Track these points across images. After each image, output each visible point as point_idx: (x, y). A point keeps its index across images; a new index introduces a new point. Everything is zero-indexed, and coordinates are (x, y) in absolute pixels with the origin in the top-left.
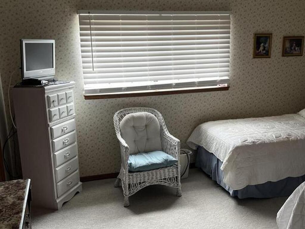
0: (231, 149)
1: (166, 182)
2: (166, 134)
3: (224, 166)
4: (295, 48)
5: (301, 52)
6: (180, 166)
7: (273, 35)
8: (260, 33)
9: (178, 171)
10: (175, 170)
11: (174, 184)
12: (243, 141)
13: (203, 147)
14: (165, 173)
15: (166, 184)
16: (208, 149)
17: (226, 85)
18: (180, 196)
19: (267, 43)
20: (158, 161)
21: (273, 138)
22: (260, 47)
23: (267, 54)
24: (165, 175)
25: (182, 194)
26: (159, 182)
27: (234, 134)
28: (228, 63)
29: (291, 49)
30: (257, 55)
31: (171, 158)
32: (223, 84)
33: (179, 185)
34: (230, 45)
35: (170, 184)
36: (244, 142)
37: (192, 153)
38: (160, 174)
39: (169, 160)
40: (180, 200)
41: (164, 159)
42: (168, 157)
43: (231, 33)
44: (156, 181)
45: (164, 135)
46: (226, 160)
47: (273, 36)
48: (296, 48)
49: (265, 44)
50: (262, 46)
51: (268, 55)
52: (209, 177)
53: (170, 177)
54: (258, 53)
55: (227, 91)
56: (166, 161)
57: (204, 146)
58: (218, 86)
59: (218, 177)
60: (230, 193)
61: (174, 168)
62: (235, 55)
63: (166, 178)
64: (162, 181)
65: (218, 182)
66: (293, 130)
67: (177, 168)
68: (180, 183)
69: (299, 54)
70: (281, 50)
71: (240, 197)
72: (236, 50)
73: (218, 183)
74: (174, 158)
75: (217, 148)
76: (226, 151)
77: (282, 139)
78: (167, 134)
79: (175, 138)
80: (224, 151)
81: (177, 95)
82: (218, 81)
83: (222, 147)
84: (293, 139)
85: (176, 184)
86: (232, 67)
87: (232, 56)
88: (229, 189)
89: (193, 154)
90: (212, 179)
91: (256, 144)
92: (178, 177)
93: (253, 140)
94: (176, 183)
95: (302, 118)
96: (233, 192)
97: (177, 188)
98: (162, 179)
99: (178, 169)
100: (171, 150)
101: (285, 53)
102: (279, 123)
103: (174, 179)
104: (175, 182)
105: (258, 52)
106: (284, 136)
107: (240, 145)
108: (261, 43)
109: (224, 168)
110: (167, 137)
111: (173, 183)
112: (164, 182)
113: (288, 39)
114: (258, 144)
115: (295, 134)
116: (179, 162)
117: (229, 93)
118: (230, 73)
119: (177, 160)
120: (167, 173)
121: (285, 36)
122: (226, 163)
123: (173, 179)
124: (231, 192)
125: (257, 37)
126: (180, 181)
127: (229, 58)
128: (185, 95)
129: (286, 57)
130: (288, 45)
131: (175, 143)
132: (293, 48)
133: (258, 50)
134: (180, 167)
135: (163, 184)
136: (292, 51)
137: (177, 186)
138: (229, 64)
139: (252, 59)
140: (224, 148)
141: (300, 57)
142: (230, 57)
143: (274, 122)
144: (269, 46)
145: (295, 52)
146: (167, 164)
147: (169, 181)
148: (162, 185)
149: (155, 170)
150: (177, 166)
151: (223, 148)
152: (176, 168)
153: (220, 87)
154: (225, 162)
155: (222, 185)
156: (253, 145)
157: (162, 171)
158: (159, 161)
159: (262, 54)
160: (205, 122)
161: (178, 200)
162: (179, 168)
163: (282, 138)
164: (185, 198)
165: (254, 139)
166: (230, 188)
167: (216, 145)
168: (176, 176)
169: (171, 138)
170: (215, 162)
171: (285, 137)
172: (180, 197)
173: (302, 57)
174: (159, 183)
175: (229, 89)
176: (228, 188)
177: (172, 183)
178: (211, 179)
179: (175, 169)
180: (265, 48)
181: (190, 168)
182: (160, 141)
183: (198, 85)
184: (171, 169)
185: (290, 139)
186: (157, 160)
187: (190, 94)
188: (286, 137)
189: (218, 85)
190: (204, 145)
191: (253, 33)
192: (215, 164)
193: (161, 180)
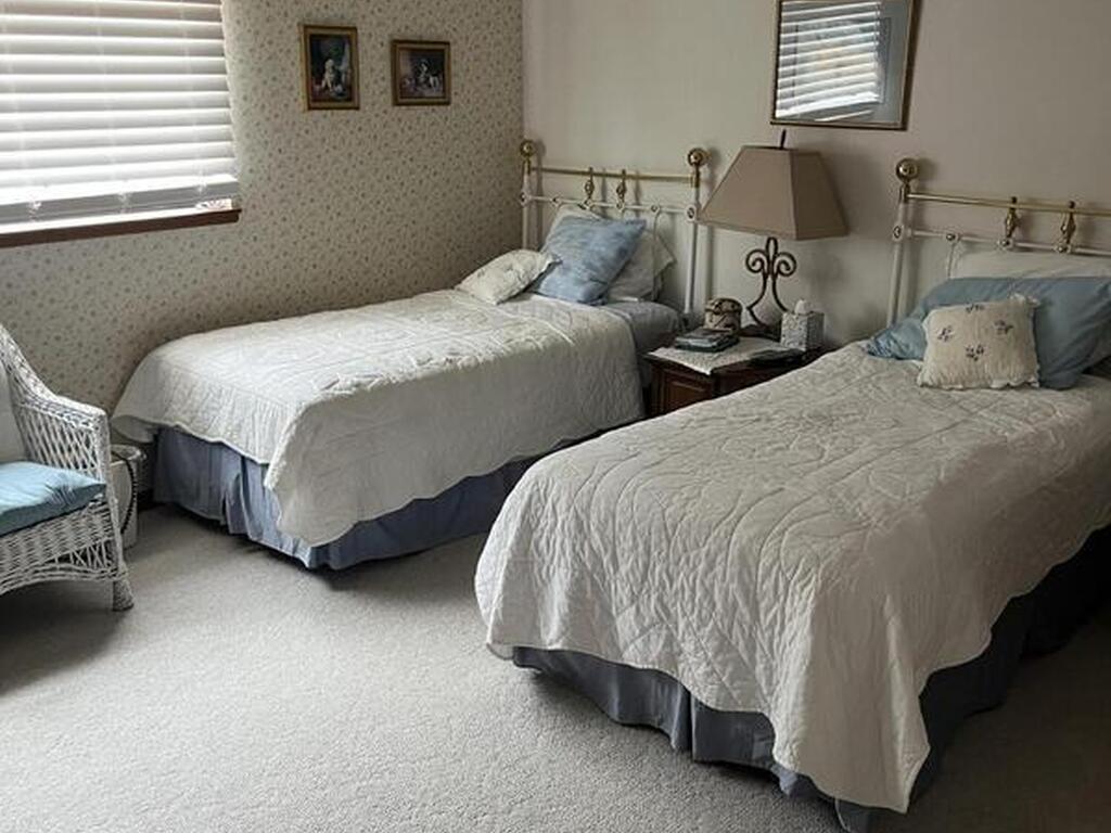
0: (291, 417)
1: (70, 570)
2: (35, 397)
3: (276, 473)
4: (428, 79)
5: (444, 91)
6: (116, 501)
7: (359, 31)
8: (320, 24)
9: (109, 521)
10: (97, 519)
11: (100, 570)
12: (327, 385)
13: (177, 426)
14: (64, 536)
15: (73, 576)
16: (201, 430)
17: (227, 204)
18: (130, 607)
19: (344, 59)
20: (29, 497)
21: (412, 367)
22: (324, 71)
23: (347, 97)
24: (63, 543)
25: (134, 600)
26: (43, 574)
27: (288, 368)
28: (225, 127)
29: (417, 83)
30: (318, 99)
31: (76, 479)
32: (218, 202)
33: (121, 571)
34: (227, 61)
35: (86, 572)
36: (328, 388)
37: (142, 456)
38: (45, 542)
39: (70, 489)
40: (132, 620)
41: (50, 488)
42: (63, 476)
43: (223, 17)
44: (31, 571)
45: (27, 401)
46: (280, 455)
47: (360, 38)
48: (431, 80)
49: (338, 60)
50: (331, 70)
51: (350, 99)
52: (215, 527)
53: (82, 547)
54: (322, 91)
55: (234, 225)
56: (59, 491)
57: (184, 426)
58: (198, 209)
59: (251, 517)
60: (302, 559)
61: (96, 513)
62: (245, 98)
63: (68, 555)
64: (53, 569)
65: (251, 537)
66: (460, 337)
67: (107, 510)
68: (122, 564)
69: (441, 100)
70: (387, 84)
71: (335, 565)
72: (245, 81)
73: (255, 539)
74: (88, 479)
75: (236, 422)
76: (273, 425)
77: (437, 367)
78: (40, 395)
79: (83, 406)
80: (267, 428)
81: (53, 246)
82: (200, 190)
83: (257, 416)
84: (466, 364)
85: (109, 570)
86: (239, 139)
87: (235, 101)
88: (295, 550)
89: (145, 456)
90: (231, 531)
91: (364, 392)
92: (115, 545)
93: (356, 380)
94: (109, 565)
95: (471, 299)
96: (311, 554)
97: (115, 583)
98: (53, 561)
99: (109, 514)
100: (70, 450)
101: (403, 95)
102: (413, 319)
103: (100, 553)
104: (102, 561)
105: (317, 88)
106: (439, 358)
107: (319, 400)
108: (327, 60)
109: (277, 480)
110: (44, 406)
111: (98, 565)
112: (61, 569)
113: (407, 49)
114: (372, 388)
115: (468, 347)
116: (110, 490)
117: (241, 232)
118: (236, 163)
119: (101, 482)
120: (71, 537)
121: (397, 37)
122: (281, 466)
123: (96, 553)
124: (305, 557)
125: (312, 37)
126: (120, 556)
127: (228, 106)
128: (85, 243)
129: (404, 108)
130: (406, 69)
131: (86, 424)
132: (422, 79)
133: (320, 83)
134: (116, 507)
135: (58, 576)
136: (419, 89)
137: (114, 575)
138: (231, 131)
139: (304, 112)
140: (265, 416)
141: (443, 108)
142: (232, 104)
143: (400, 319)
144: (351, 67)
145: (427, 93)
146: (65, 504)
147: (80, 564)
148: (57, 582)
149: (22, 533)
150: (103, 504)
151: (261, 417)
152: (101, 511)
153: (205, 210)
154: (278, 460)
155: (268, 540)
156: (356, 394)
157: (49, 531)
158: (34, 499)
159: (333, 95)
160: (168, 340)
161: (125, 621)
162: (112, 510)
163: (437, 364)
164: (148, 609)
165: (357, 377)
166: (298, 542)
167: (232, 413)
168: (106, 538)
169: (64, 407)
170: (232, 471)
171: (444, 359)
172: (132, 611)
173: (449, 108)
174: (43, 577)
175: (240, 216)
176: (292, 546)
177: (93, 568)
178: (227, 531)
179: (98, 516)
180: (338, 74)
181: (139, 510)
182: (15, 425)
183: (127, 205)
184: (84, 520)
185: (459, 364)
186: (25, 496)
187: (102, 241)
188: (447, 360)
189: (199, 205)
190: (184, 422)
191: (297, 20)
192: (234, 477)
193: (52, 565)
